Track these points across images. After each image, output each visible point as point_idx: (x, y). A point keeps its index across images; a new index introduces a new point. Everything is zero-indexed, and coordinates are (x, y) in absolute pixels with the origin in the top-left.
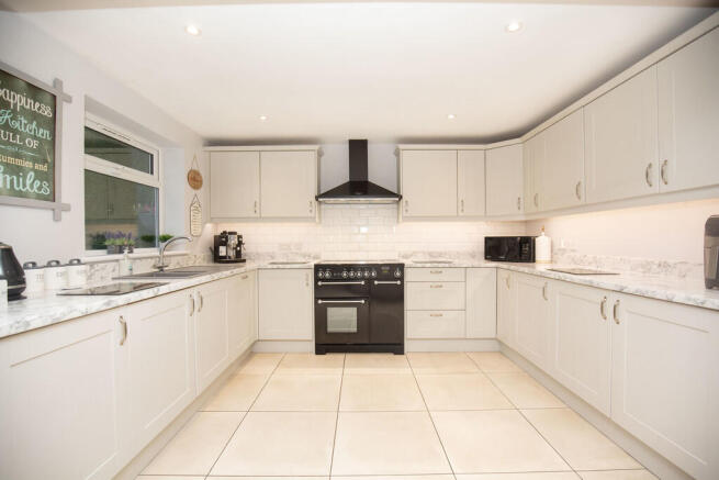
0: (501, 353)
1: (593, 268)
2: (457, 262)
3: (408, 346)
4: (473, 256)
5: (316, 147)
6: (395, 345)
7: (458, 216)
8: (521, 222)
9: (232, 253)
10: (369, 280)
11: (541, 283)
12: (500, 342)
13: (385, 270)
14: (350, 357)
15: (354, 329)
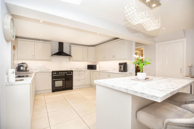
0: (91, 87)
1: (106, 70)
2: (83, 70)
3: (74, 88)
4: (85, 69)
5: (51, 43)
6: (71, 88)
7: (83, 60)
8: (93, 62)
9: (24, 69)
10: (66, 74)
11: (99, 73)
12: (91, 85)
13: (69, 72)
14: (61, 92)
15: (62, 85)
